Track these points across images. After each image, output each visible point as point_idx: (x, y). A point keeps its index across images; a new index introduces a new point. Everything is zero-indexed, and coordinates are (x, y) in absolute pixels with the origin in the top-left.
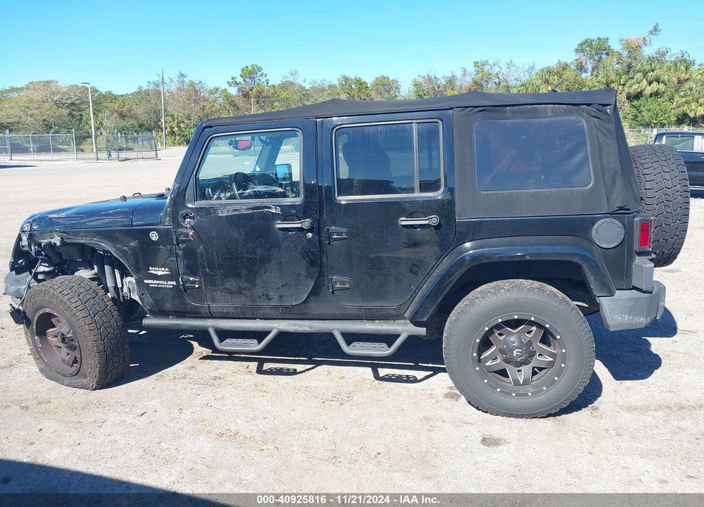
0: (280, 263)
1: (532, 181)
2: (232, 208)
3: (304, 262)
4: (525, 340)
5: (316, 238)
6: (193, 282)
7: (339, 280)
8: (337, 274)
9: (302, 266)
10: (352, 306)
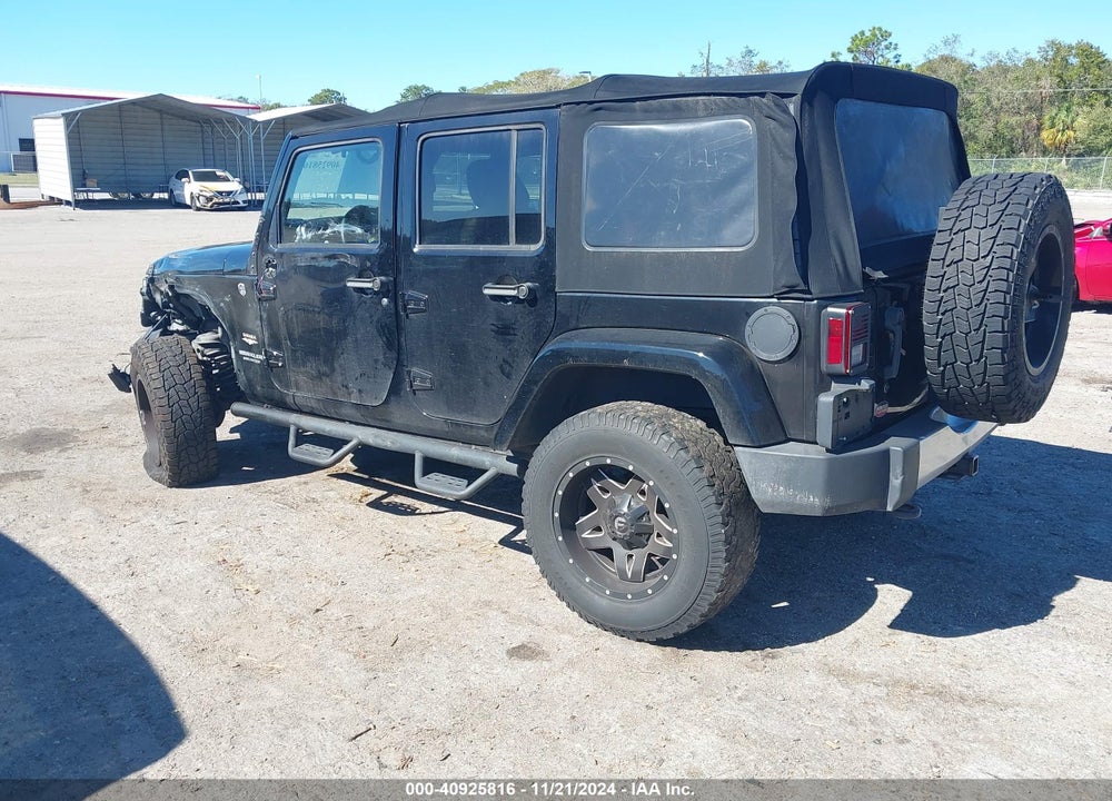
0: (356, 340)
1: (663, 233)
2: (309, 255)
3: (381, 342)
4: (638, 503)
5: (392, 306)
6: (277, 358)
7: (420, 373)
8: (417, 366)
9: (378, 348)
10: (434, 414)
